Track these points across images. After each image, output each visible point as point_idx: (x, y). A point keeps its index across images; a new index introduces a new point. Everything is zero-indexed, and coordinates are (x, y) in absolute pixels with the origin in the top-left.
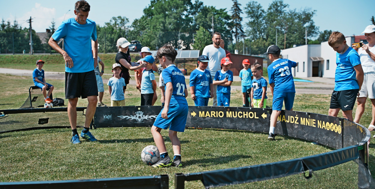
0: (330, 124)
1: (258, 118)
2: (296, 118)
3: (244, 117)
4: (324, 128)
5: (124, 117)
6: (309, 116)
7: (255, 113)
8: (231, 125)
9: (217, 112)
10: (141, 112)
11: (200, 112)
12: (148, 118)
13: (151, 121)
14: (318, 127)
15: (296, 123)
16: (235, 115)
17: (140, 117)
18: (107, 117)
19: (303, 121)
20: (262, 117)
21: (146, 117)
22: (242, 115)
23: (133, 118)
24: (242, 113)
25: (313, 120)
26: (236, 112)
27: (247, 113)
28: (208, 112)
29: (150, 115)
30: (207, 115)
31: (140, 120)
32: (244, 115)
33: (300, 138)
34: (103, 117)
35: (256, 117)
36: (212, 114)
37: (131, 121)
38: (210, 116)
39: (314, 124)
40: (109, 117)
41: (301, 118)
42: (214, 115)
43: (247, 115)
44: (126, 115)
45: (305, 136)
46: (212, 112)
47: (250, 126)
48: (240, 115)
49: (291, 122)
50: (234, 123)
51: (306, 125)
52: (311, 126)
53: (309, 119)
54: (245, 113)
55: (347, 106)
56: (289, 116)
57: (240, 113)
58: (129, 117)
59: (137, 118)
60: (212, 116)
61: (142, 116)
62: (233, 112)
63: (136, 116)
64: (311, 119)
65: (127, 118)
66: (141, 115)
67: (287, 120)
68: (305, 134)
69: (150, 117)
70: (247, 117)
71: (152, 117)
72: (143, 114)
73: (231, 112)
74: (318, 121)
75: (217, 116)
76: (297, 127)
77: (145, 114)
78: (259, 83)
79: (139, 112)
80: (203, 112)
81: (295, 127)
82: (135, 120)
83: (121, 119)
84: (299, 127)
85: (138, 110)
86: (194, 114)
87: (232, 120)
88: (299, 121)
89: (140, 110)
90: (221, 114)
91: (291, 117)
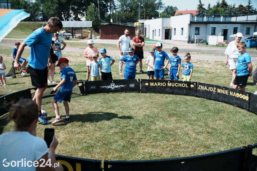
0: (239, 94)
1: (188, 87)
2: (214, 89)
3: (179, 86)
4: (234, 96)
5: (104, 87)
6: (224, 88)
7: (186, 84)
8: (170, 91)
9: (162, 83)
10: (114, 83)
11: (151, 83)
12: (118, 87)
13: (120, 89)
14: (230, 95)
15: (214, 91)
16: (173, 85)
17: (113, 87)
18: (93, 88)
19: (219, 91)
20: (191, 87)
21: (117, 87)
22: (178, 85)
23: (109, 87)
24: (177, 84)
25: (226, 91)
26: (174, 83)
27: (181, 84)
28: (156, 83)
29: (119, 85)
30: (155, 85)
31: (113, 88)
32: (179, 85)
33: (217, 100)
34: (90, 88)
35: (186, 87)
36: (158, 84)
37: (107, 89)
38: (157, 85)
39: (227, 93)
40: (94, 87)
41: (218, 89)
42: (159, 84)
43: (181, 85)
44: (105, 86)
45: (220, 99)
46: (158, 83)
47: (183, 91)
48: (177, 85)
49: (211, 90)
50: (172, 90)
51: (222, 93)
52: (225, 93)
53: (224, 90)
54: (180, 84)
55: (241, 84)
56: (209, 87)
57: (176, 84)
58: (106, 87)
59: (111, 87)
60: (158, 85)
61: (115, 86)
62: (172, 83)
63: (111, 86)
64: (225, 90)
65: (105, 87)
66: (113, 86)
67: (208, 90)
68: (220, 97)
69: (119, 86)
70: (181, 86)
71: (120, 87)
72: (115, 85)
73: (170, 83)
74: (230, 92)
75: (162, 85)
76: (215, 93)
77: (116, 85)
78: (189, 66)
79: (112, 83)
80: (153, 83)
81: (213, 93)
82: (110, 88)
83: (101, 88)
84: (216, 94)
85: (112, 82)
86: (147, 84)
87: (171, 87)
88: (216, 90)
89: (113, 82)
90: (164, 84)
91: (211, 88)
